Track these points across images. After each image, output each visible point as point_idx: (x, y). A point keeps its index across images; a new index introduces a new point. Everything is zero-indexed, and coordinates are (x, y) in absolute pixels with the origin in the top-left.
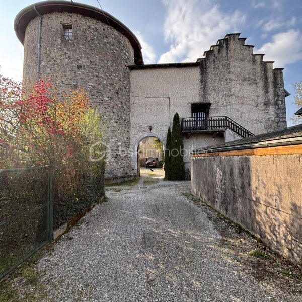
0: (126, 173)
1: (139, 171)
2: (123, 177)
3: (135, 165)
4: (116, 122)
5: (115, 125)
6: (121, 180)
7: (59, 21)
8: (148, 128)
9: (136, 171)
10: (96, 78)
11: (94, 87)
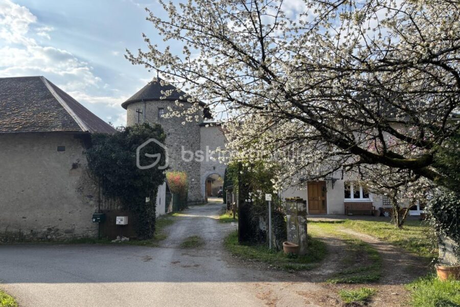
0: (198, 199)
1: (206, 199)
2: (196, 201)
3: (204, 194)
4: (191, 166)
5: (190, 167)
6: (195, 203)
7: (156, 106)
8: (213, 168)
9: (204, 199)
10: (178, 140)
11: (177, 145)
